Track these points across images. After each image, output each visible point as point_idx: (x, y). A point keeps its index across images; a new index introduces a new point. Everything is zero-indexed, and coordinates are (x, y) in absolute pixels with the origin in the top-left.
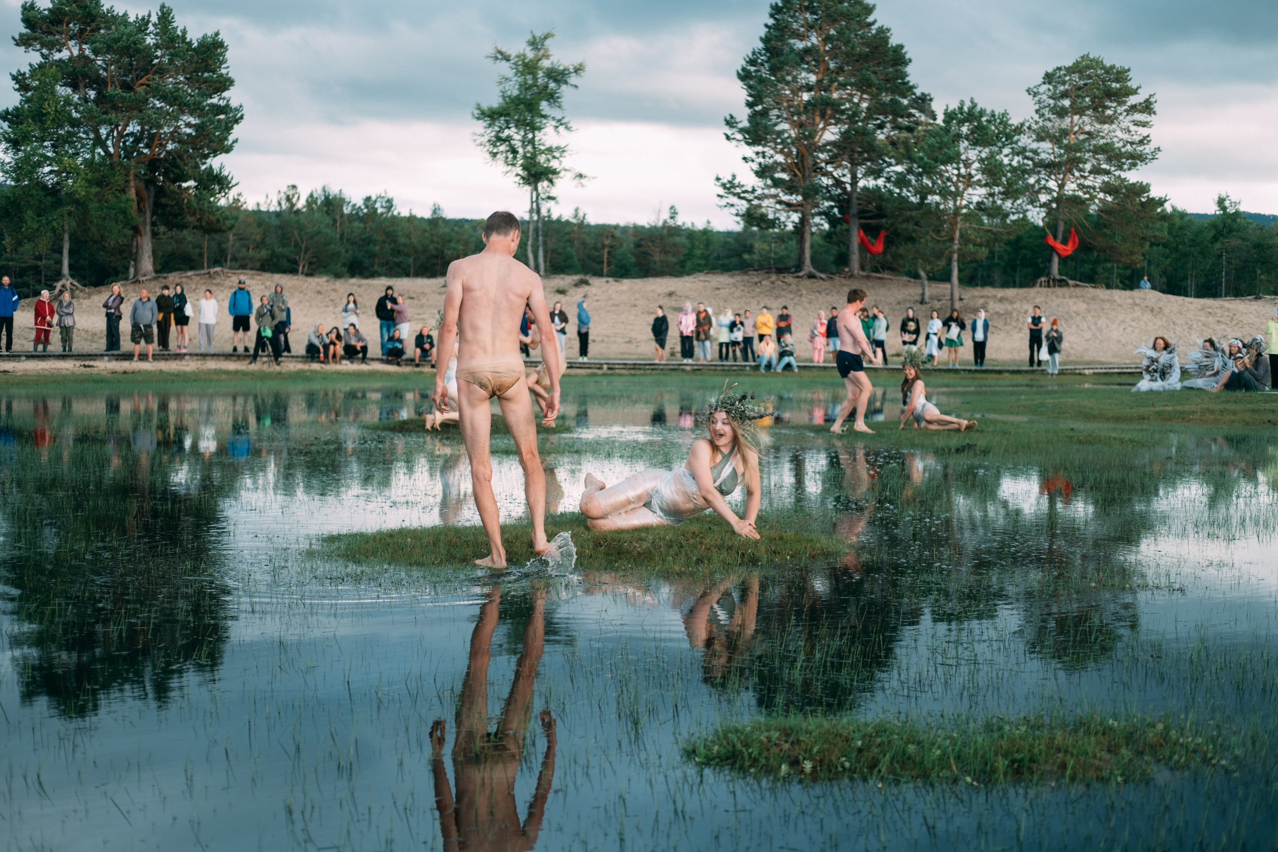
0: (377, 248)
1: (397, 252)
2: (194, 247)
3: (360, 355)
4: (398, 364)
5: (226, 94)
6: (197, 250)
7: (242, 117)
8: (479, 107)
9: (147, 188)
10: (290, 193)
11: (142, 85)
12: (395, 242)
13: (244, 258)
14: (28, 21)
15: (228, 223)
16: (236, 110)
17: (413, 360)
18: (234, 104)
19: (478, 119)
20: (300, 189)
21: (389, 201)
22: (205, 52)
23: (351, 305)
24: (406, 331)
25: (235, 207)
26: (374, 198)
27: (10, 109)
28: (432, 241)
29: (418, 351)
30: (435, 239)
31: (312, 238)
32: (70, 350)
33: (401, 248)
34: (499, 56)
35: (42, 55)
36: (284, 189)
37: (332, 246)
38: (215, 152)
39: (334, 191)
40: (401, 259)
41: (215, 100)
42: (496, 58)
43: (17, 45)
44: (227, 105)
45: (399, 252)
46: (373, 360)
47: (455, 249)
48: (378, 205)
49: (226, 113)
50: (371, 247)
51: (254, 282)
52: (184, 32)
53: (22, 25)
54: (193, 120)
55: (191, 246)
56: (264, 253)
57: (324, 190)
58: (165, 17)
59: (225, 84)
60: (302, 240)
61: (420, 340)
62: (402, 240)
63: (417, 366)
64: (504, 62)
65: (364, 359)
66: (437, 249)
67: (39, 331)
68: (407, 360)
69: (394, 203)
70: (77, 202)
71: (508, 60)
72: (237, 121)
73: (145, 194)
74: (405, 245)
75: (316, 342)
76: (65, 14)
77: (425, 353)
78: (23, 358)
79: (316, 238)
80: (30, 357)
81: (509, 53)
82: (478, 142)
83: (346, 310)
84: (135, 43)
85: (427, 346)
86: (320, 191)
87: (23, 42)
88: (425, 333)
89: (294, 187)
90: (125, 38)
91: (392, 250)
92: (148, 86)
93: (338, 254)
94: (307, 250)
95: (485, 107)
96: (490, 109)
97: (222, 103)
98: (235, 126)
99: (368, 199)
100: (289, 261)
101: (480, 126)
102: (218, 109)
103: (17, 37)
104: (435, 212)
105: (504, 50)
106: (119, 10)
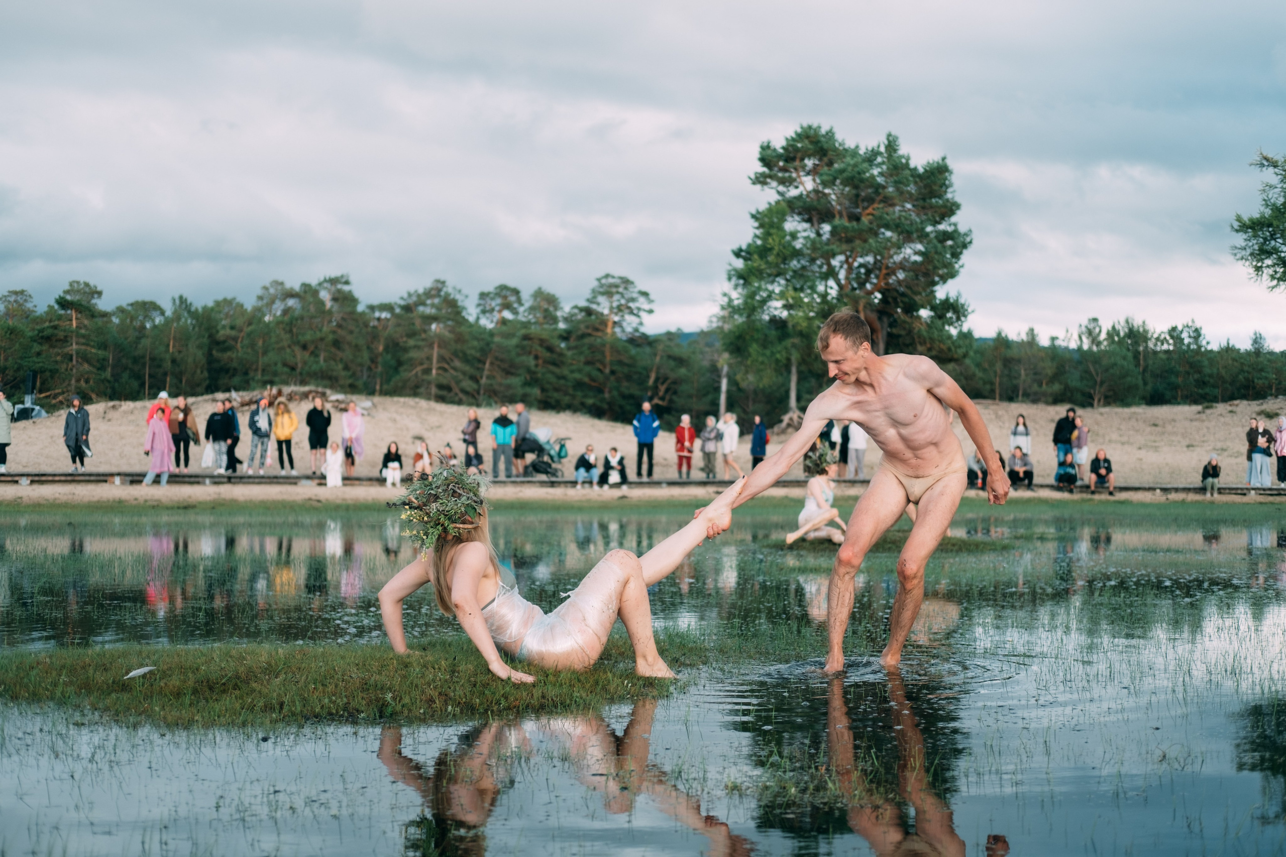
0: (1180, 380)
1: (1202, 383)
2: (985, 383)
3: (1026, 482)
4: (1071, 491)
5: (954, 219)
6: (988, 387)
7: (971, 242)
8: (1239, 219)
9: (880, 319)
10: (1091, 326)
11: (868, 214)
12: (1200, 372)
13: (1036, 393)
14: (764, 160)
15: (961, 351)
16: (966, 235)
17: (1088, 487)
18: (962, 229)
19: (1237, 231)
20: (1101, 322)
21: (1197, 331)
22: (929, 177)
23: (1021, 428)
24: (1083, 456)
25: (967, 336)
26: (1180, 328)
27: (744, 247)
28: (1242, 371)
29: (1094, 477)
30: (1246, 368)
31: (1107, 370)
32: (714, 477)
33: (1207, 379)
34: (1266, 163)
35: (778, 192)
36: (1085, 322)
37: (1129, 379)
38: (944, 279)
39: (1137, 322)
40: (1207, 390)
41: (942, 227)
42: (1262, 165)
43: (754, 183)
44: (956, 231)
45: (1204, 383)
46: (1042, 486)
47: (1266, 378)
48: (1184, 335)
49: (952, 239)
50: (1173, 379)
51: (986, 411)
52: (908, 159)
53: (759, 164)
54: (920, 247)
55: (981, 382)
56: (1057, 387)
57: (1127, 322)
58: (892, 145)
59: (950, 209)
60: (1097, 374)
61: (1096, 465)
62: (1207, 371)
63: (1093, 493)
64: (1271, 169)
65: (1030, 486)
66: (1247, 379)
67: (681, 458)
68: (1081, 487)
69: (1203, 332)
70: (801, 334)
71: (1275, 167)
72: (965, 246)
73: (877, 325)
74: (1211, 376)
75: (976, 468)
76: (797, 150)
77: (1102, 480)
78: (664, 485)
79: (1111, 371)
80: (671, 484)
81: (1275, 158)
82: (1239, 256)
83: (1015, 433)
84: (859, 173)
85: (1103, 471)
86: (1123, 323)
87: (760, 180)
88: (1101, 457)
89: (1095, 320)
90: (850, 169)
91: (1197, 381)
92: (872, 215)
93: (1136, 387)
94: (1102, 383)
95: (1245, 218)
96: (1251, 220)
97: (950, 229)
98: (965, 251)
99: (1174, 329)
100: (1083, 394)
101: (1240, 239)
102: (945, 236)
103: (753, 177)
104: (1255, 341)
105: (1270, 156)
106: (850, 144)
